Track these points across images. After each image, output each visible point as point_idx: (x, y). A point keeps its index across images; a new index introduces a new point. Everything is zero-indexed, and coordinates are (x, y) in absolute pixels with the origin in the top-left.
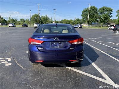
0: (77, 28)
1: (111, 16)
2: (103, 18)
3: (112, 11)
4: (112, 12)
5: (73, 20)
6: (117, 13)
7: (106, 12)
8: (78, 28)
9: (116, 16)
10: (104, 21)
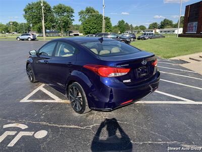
0: (27, 40)
1: (73, 20)
2: (62, 22)
3: (74, 12)
4: (73, 14)
5: (5, 24)
6: (79, 16)
7: (65, 14)
8: (29, 39)
9: (79, 20)
10: (64, 27)
